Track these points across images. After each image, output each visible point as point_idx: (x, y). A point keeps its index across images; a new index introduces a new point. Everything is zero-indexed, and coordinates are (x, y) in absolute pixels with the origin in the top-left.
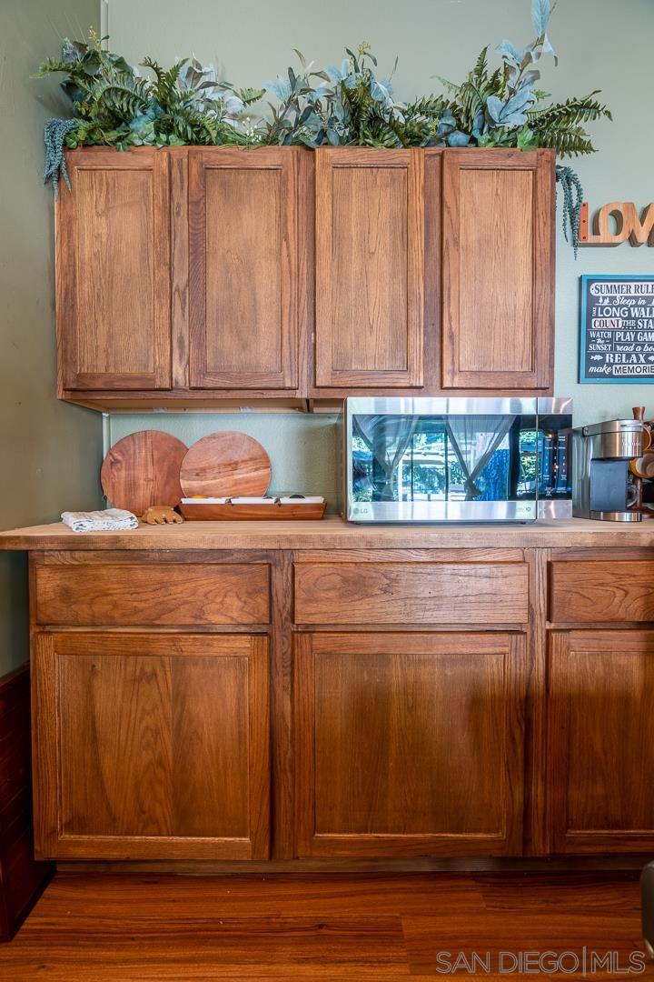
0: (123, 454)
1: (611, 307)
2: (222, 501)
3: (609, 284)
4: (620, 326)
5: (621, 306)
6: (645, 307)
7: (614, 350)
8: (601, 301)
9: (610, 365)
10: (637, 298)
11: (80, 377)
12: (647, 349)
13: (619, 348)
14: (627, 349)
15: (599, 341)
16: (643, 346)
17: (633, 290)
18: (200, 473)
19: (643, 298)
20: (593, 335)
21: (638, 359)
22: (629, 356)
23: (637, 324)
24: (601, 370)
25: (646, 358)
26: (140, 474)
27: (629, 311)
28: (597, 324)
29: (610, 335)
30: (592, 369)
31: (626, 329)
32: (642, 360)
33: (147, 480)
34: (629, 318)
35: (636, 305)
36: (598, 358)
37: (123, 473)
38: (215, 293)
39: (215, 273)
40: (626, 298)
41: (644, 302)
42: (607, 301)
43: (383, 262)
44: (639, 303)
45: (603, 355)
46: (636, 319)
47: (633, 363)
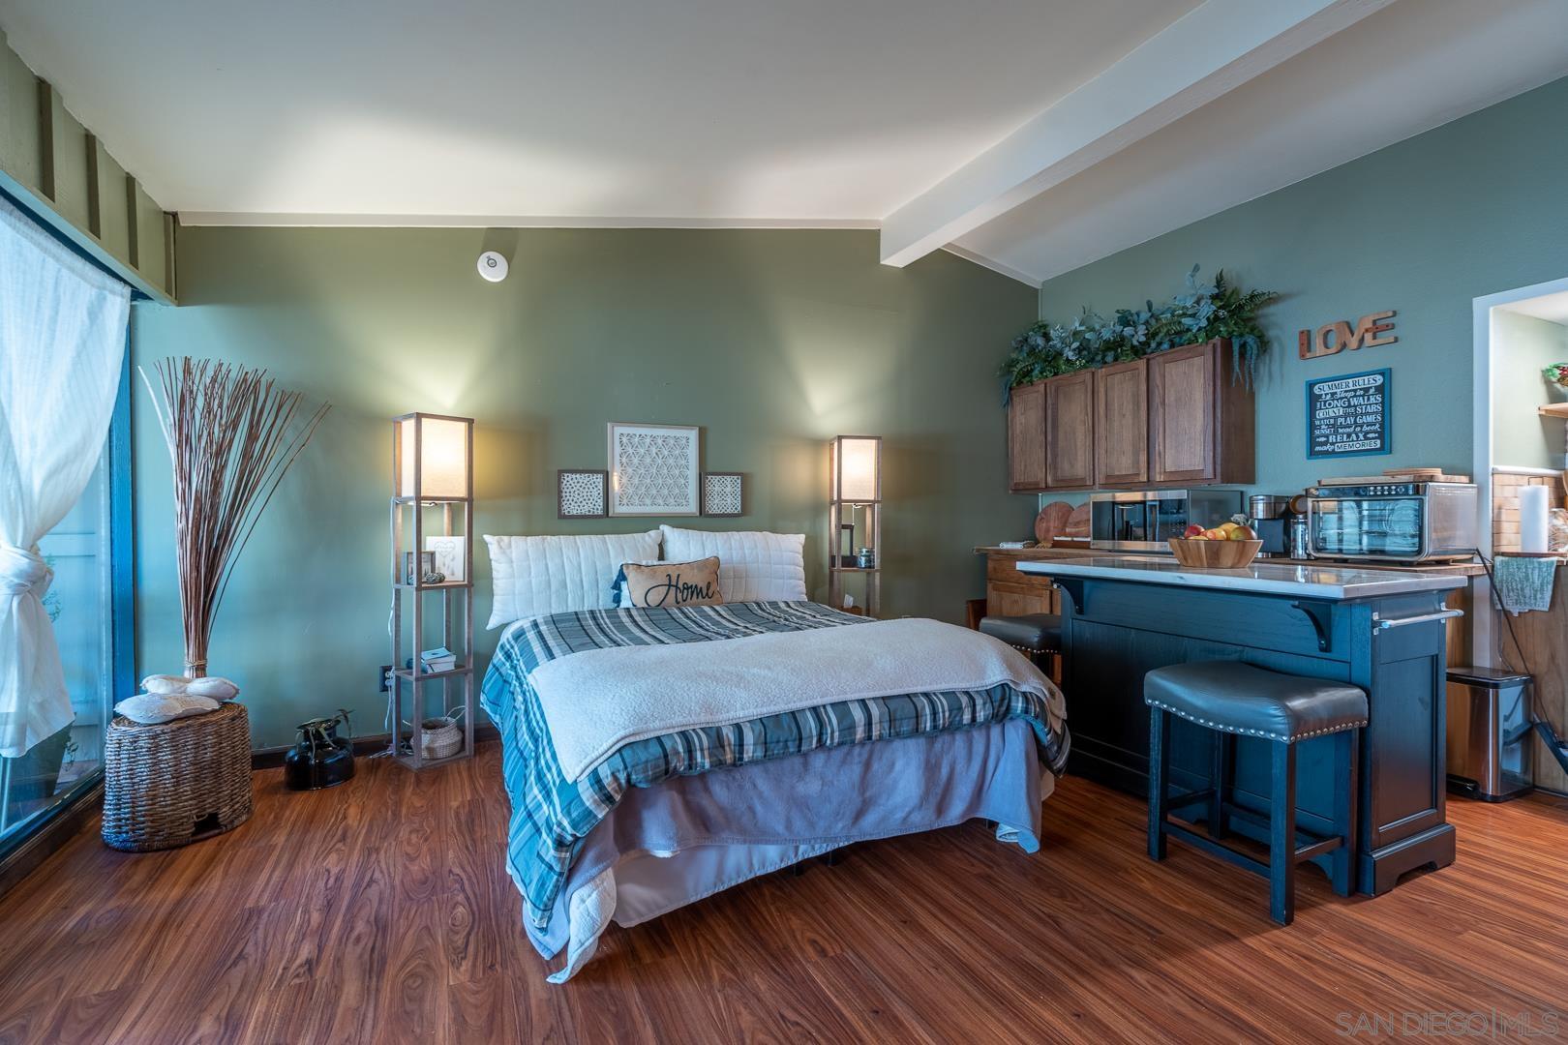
0: (1045, 514)
1: (1333, 400)
2: (1070, 539)
3: (1330, 384)
4: (1341, 413)
5: (1341, 398)
6: (1363, 396)
7: (1336, 433)
8: (1324, 396)
9: (1333, 444)
10: (1355, 391)
11: (1016, 484)
12: (1365, 428)
13: (1340, 430)
14: (1348, 430)
15: (1323, 427)
16: (1362, 427)
17: (1351, 385)
18: (1077, 524)
19: (1361, 389)
20: (1317, 423)
21: (1358, 437)
22: (1349, 436)
23: (1356, 410)
24: (1325, 448)
25: (1364, 436)
26: (1052, 524)
27: (1349, 401)
28: (1321, 414)
29: (1332, 421)
30: (1317, 449)
31: (1346, 416)
32: (1361, 436)
33: (1055, 527)
34: (1349, 406)
35: (1355, 396)
36: (1323, 439)
37: (1044, 525)
38: (1061, 444)
39: (1061, 435)
40: (1346, 391)
41: (1362, 392)
42: (1329, 396)
43: (1129, 420)
44: (1358, 394)
45: (1327, 436)
46: (1355, 406)
47: (1353, 441)
